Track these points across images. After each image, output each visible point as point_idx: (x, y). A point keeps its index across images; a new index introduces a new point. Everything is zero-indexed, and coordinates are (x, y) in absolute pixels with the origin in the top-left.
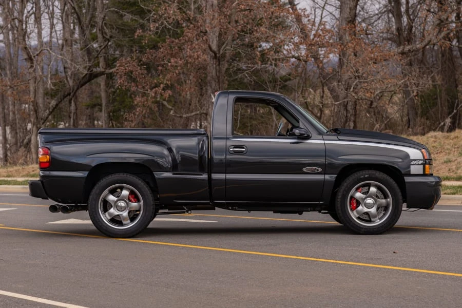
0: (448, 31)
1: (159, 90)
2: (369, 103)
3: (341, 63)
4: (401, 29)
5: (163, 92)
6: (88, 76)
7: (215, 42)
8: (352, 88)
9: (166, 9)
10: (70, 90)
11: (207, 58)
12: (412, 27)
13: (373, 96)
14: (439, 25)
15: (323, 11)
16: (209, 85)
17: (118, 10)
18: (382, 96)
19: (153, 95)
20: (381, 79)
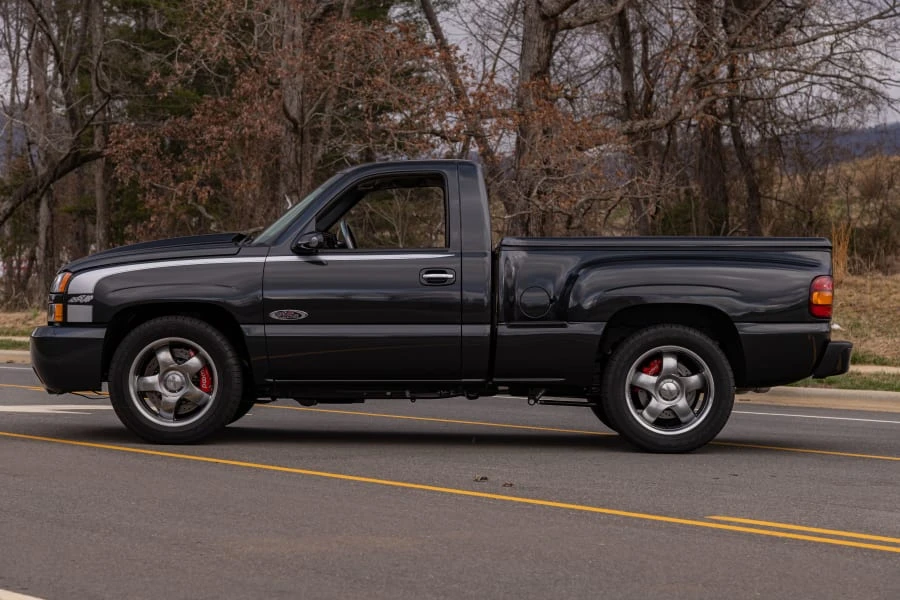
0: (713, 98)
1: (192, 186)
2: (566, 218)
3: (520, 148)
4: (632, 96)
5: (198, 188)
6: (70, 159)
7: (295, 103)
8: (535, 191)
9: (204, 39)
10: (37, 183)
11: (279, 129)
12: (652, 94)
13: (573, 206)
14: (695, 85)
15: (496, 61)
16: (282, 179)
17: (127, 43)
18: (589, 208)
19: (180, 193)
20: (588, 178)
